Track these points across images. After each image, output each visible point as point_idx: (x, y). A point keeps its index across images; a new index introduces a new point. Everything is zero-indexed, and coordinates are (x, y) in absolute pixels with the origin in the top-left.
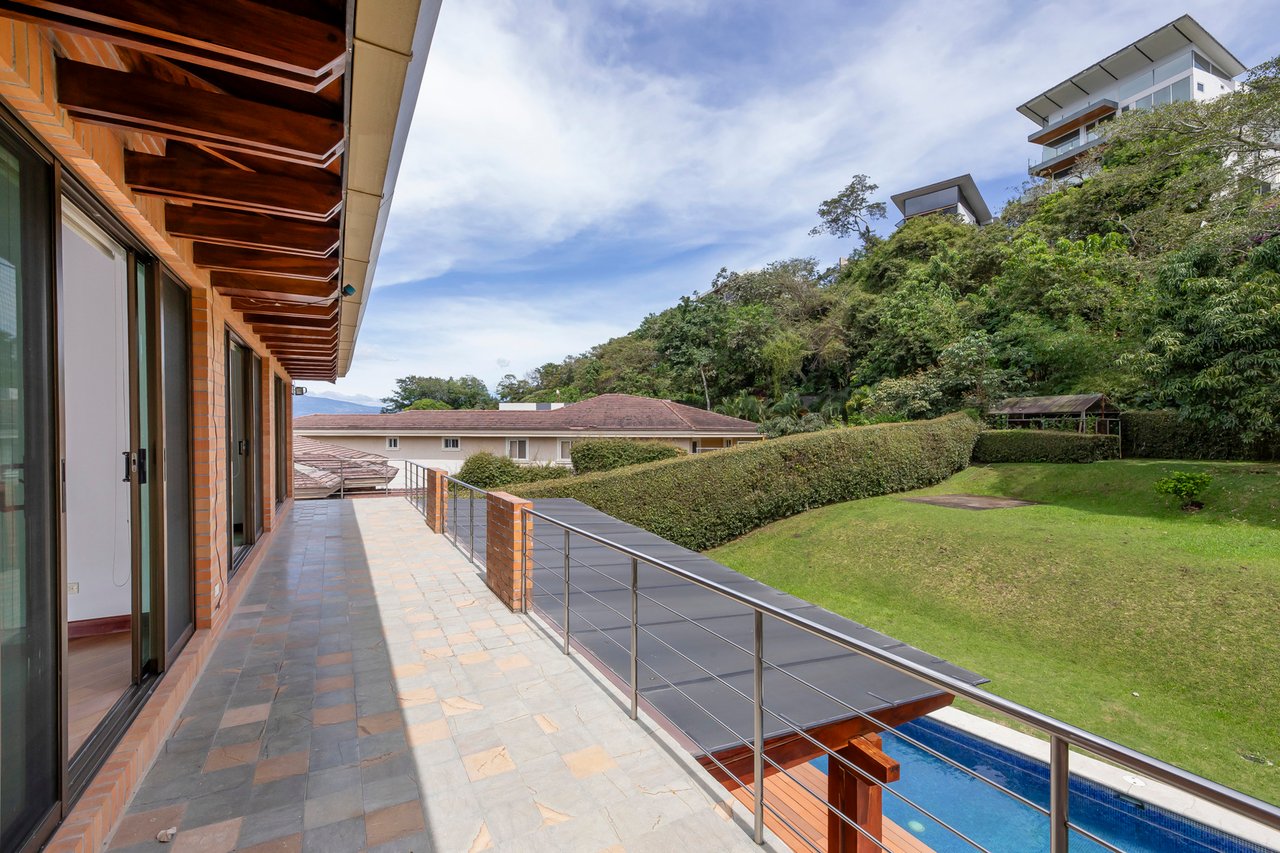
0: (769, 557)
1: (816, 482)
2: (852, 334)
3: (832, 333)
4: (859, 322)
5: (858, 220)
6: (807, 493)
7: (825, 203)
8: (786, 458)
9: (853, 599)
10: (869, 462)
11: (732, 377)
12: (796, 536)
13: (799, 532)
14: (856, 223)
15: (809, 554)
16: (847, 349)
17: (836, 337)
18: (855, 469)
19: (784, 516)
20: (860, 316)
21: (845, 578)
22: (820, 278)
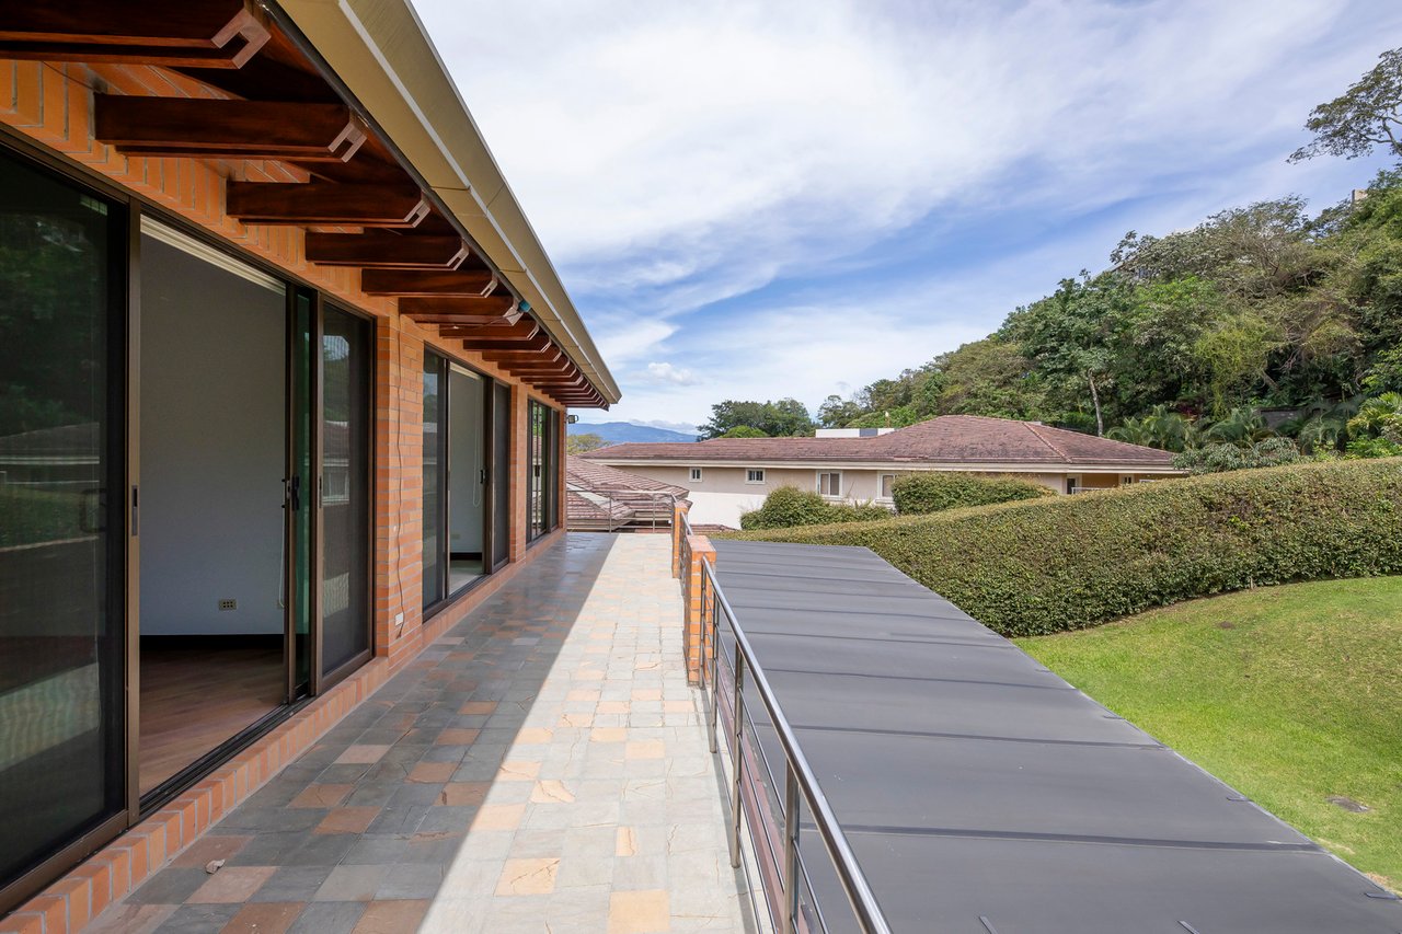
0: (1172, 653)
1: (1270, 545)
2: (1368, 310)
3: (1327, 311)
4: (1384, 290)
5: (1389, 123)
6: (1251, 561)
7: (1321, 108)
8: (1210, 506)
9: (1326, 738)
10: (1384, 518)
11: (1140, 387)
12: (1225, 626)
13: (1231, 621)
14: (1385, 128)
15: (1246, 657)
16: (1357, 336)
17: (1334, 317)
18: (1353, 528)
19: (1206, 593)
20: (1385, 280)
21: (1315, 702)
22: (1309, 226)
